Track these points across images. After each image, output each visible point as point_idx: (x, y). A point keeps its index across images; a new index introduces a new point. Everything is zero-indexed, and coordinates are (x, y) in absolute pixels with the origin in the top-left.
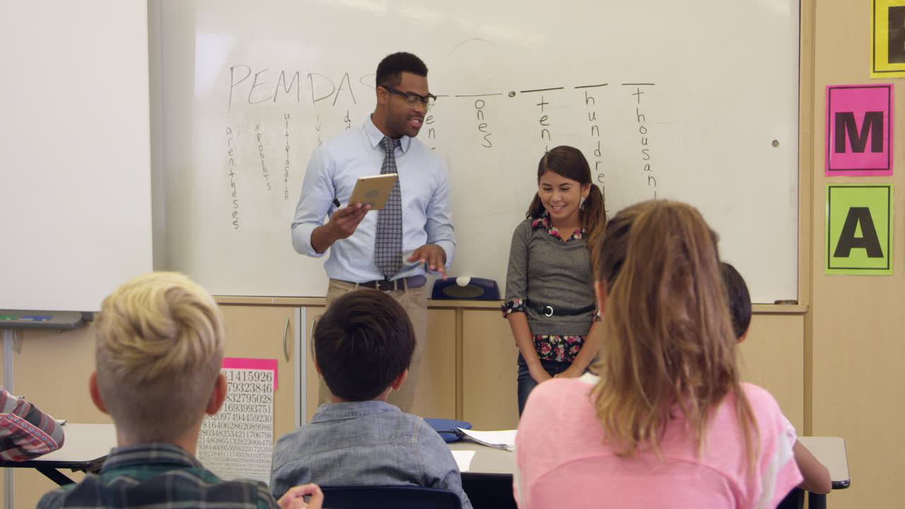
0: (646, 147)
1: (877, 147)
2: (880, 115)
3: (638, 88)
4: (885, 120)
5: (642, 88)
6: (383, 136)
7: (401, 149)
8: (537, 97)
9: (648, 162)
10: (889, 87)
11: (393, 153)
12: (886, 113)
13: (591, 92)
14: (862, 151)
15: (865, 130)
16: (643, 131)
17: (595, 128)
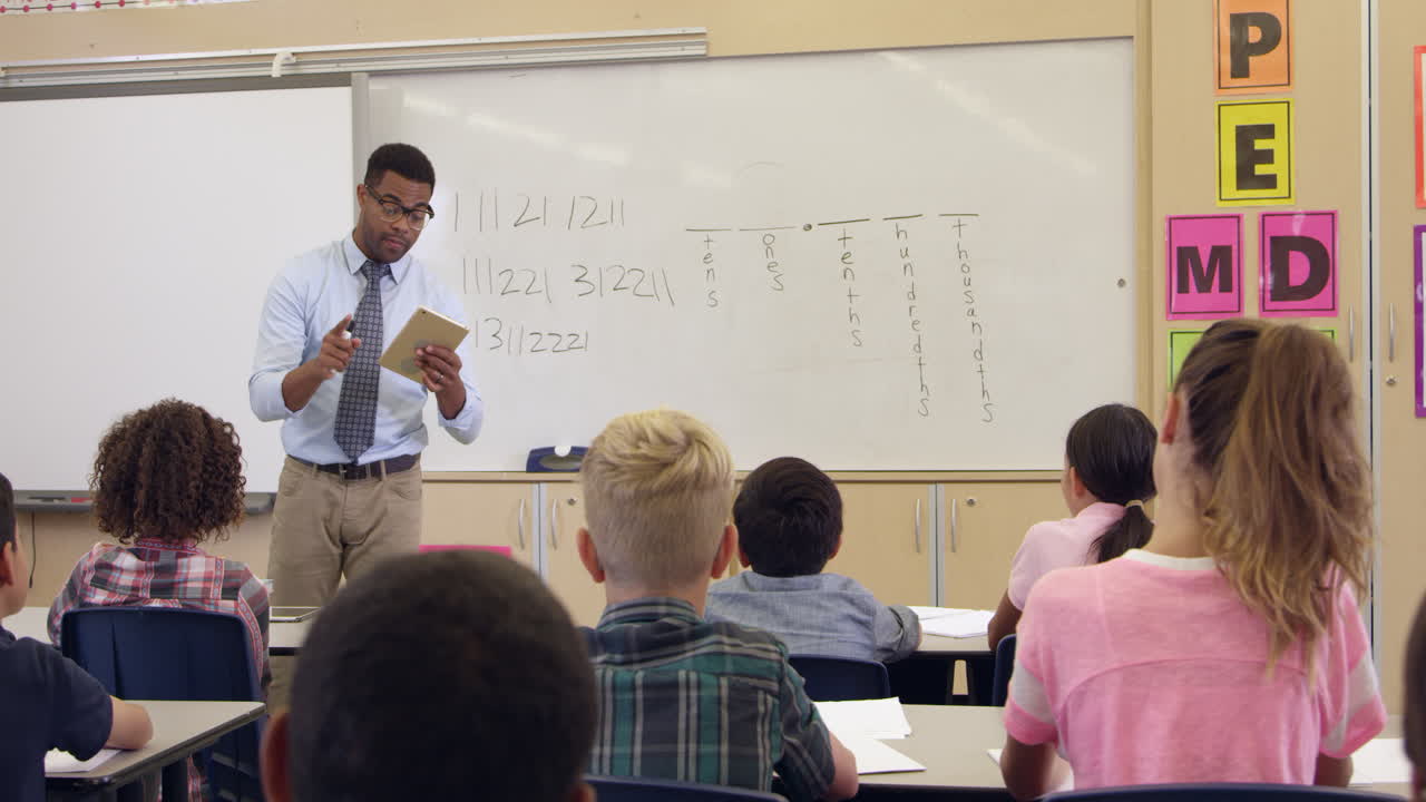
0: (969, 288)
1: (1226, 286)
2: (1228, 249)
3: (959, 219)
4: (1235, 254)
5: (964, 220)
6: (365, 259)
7: (392, 278)
8: (838, 231)
9: (973, 306)
10: (1238, 218)
11: (378, 284)
12: (1235, 248)
13: (903, 224)
14: (1208, 290)
15: (1211, 266)
16: (965, 269)
17: (908, 268)
